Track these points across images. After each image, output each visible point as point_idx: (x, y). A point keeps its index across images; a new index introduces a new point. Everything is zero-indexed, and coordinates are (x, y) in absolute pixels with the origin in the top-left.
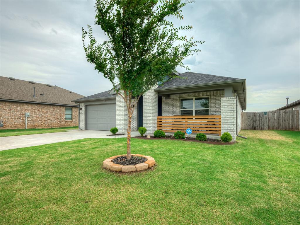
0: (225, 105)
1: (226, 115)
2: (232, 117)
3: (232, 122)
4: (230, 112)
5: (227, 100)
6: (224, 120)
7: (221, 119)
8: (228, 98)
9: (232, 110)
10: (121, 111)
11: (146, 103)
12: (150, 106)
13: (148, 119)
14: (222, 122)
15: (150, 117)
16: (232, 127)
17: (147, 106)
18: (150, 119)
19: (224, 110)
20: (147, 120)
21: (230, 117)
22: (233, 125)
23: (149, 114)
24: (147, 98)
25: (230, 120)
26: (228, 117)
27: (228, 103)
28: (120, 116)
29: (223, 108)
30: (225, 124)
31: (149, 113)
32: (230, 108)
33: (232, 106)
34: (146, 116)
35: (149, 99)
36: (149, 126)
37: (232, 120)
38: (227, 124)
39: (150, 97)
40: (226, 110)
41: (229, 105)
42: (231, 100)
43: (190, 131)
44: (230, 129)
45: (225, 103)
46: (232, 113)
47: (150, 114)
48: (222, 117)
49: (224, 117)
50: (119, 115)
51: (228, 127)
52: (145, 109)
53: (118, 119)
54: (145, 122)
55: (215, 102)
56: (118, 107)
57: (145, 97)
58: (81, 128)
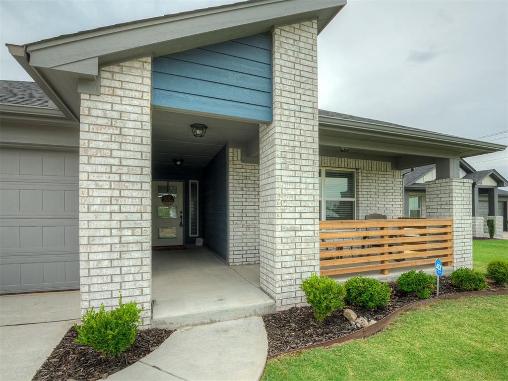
0: (459, 195)
1: (459, 218)
4: (465, 211)
5: (461, 184)
6: (457, 230)
10: (125, 193)
11: (291, 167)
12: (309, 180)
13: (300, 234)
15: (309, 228)
17: (298, 180)
18: (311, 233)
19: (457, 206)
20: (297, 240)
23: (303, 216)
24: (297, 144)
27: (462, 192)
28: (114, 224)
29: (456, 203)
31: (307, 210)
32: (465, 203)
34: (292, 222)
35: (304, 151)
36: (305, 263)
39: (309, 145)
40: (460, 207)
42: (466, 185)
45: (458, 191)
47: (308, 215)
49: (457, 222)
50: (107, 216)
52: (284, 191)
53: (97, 241)
54: (287, 247)
55: (369, 184)
56: (101, 169)
57: (285, 137)
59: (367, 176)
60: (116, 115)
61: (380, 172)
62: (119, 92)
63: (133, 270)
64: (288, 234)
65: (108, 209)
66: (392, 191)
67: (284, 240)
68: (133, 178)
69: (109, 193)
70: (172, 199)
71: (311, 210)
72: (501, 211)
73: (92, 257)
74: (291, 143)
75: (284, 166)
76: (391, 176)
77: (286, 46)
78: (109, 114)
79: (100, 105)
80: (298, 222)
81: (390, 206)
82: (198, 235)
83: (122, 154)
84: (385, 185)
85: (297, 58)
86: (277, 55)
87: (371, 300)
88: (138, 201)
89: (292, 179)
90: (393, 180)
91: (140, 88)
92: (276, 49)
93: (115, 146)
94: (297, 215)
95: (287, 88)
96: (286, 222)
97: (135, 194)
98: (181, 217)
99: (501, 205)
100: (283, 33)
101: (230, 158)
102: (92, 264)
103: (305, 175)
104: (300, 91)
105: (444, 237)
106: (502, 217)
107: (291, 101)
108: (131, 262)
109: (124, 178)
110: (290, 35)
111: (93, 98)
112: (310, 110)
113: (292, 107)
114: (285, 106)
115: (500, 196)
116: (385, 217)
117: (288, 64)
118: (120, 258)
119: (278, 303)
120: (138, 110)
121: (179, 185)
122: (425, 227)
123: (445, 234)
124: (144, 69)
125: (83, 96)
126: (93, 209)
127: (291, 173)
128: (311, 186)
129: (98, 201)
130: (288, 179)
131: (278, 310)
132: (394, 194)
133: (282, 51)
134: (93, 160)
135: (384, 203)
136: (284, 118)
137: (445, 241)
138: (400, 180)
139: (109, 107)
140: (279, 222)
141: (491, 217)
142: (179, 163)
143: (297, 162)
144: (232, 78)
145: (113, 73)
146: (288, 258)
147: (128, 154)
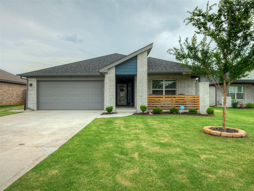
0: (202, 87)
1: (203, 95)
2: (207, 96)
3: (207, 100)
4: (206, 92)
5: (204, 84)
6: (201, 99)
7: (200, 97)
8: (204, 83)
9: (207, 91)
10: (111, 90)
11: (141, 83)
12: (145, 86)
13: (143, 97)
14: (200, 100)
15: (145, 96)
16: (207, 103)
17: (142, 86)
18: (145, 97)
19: (201, 91)
20: (142, 99)
21: (205, 96)
22: (207, 102)
23: (143, 94)
24: (142, 78)
25: (205, 99)
26: (204, 96)
27: (204, 86)
28: (110, 95)
29: (201, 90)
30: (202, 101)
32: (205, 90)
33: (206, 89)
34: (141, 95)
35: (144, 80)
37: (207, 99)
38: (204, 101)
39: (145, 78)
40: (203, 91)
41: (205, 87)
42: (206, 84)
43: (183, 107)
44: (205, 105)
45: (202, 86)
46: (206, 94)
47: (145, 94)
48: (200, 96)
49: (201, 96)
50: (109, 94)
51: (204, 103)
52: (139, 89)
53: (107, 97)
54: (140, 100)
55: (181, 84)
56: (108, 86)
57: (139, 77)
58: (31, 108)
59: (180, 81)
60: (110, 77)
61: (186, 80)
62: (110, 73)
63: (112, 102)
64: (140, 97)
65: (109, 92)
66: (191, 86)
67: (139, 99)
68: (112, 87)
69: (109, 90)
70: (123, 90)
71: (145, 92)
73: (107, 100)
74: (141, 79)
75: (139, 83)
76: (191, 81)
77: (140, 58)
78: (109, 77)
79: (108, 76)
80: (142, 95)
81: (190, 91)
82: (131, 102)
83: (111, 83)
84: (188, 84)
85: (142, 60)
86: (138, 61)
88: (113, 91)
89: (141, 86)
90: (192, 82)
91: (113, 72)
92: (138, 60)
93: (110, 82)
94: (142, 94)
95: (140, 67)
96: (139, 95)
97: (113, 90)
98: (126, 96)
100: (139, 56)
101: (135, 79)
102: (107, 101)
103: (144, 85)
104: (143, 67)
107: (141, 70)
108: (112, 101)
109: (111, 87)
110: (141, 56)
111: (107, 75)
112: (145, 71)
113: (141, 71)
114: (139, 71)
117: (140, 62)
118: (111, 100)
119: (138, 111)
120: (113, 76)
121: (125, 85)
124: (114, 69)
125: (106, 75)
126: (107, 92)
127: (141, 85)
128: (145, 87)
129: (108, 91)
130: (140, 86)
131: (138, 113)
132: (192, 87)
133: (139, 60)
134: (107, 85)
135: (187, 90)
136: (139, 74)
138: (195, 82)
139: (109, 76)
142: (124, 79)
143: (142, 82)
144: (129, 67)
145: (109, 70)
146: (140, 102)
147: (112, 83)
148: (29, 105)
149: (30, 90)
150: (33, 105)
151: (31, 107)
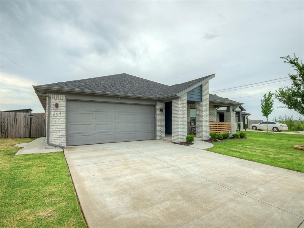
11: (205, 111)
12: (208, 114)
17: (206, 114)
18: (208, 125)
19: (232, 119)
22: (235, 128)
26: (233, 123)
28: (183, 122)
36: (207, 131)
42: (234, 113)
47: (208, 121)
52: (204, 116)
53: (181, 125)
54: (205, 127)
56: (181, 112)
58: (56, 144)
60: (183, 103)
62: (183, 99)
64: (205, 125)
65: (182, 120)
69: (182, 117)
72: (243, 120)
74: (205, 106)
76: (213, 110)
83: (184, 110)
85: (206, 89)
86: (202, 88)
87: (220, 137)
91: (186, 98)
93: (183, 108)
94: (206, 121)
99: (243, 118)
102: (181, 129)
103: (207, 112)
104: (206, 95)
105: (229, 127)
106: (243, 123)
107: (205, 97)
109: (184, 114)
111: (180, 100)
112: (208, 99)
113: (205, 99)
115: (242, 114)
116: (213, 122)
118: (184, 128)
122: (224, 124)
123: (229, 126)
136: (204, 101)
137: (230, 128)
138: (216, 111)
139: (182, 101)
140: (203, 122)
141: (239, 123)
144: (196, 94)
146: (205, 130)
148: (52, 139)
149: (55, 114)
150: (59, 138)
151: (56, 142)
